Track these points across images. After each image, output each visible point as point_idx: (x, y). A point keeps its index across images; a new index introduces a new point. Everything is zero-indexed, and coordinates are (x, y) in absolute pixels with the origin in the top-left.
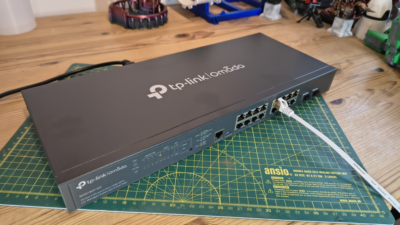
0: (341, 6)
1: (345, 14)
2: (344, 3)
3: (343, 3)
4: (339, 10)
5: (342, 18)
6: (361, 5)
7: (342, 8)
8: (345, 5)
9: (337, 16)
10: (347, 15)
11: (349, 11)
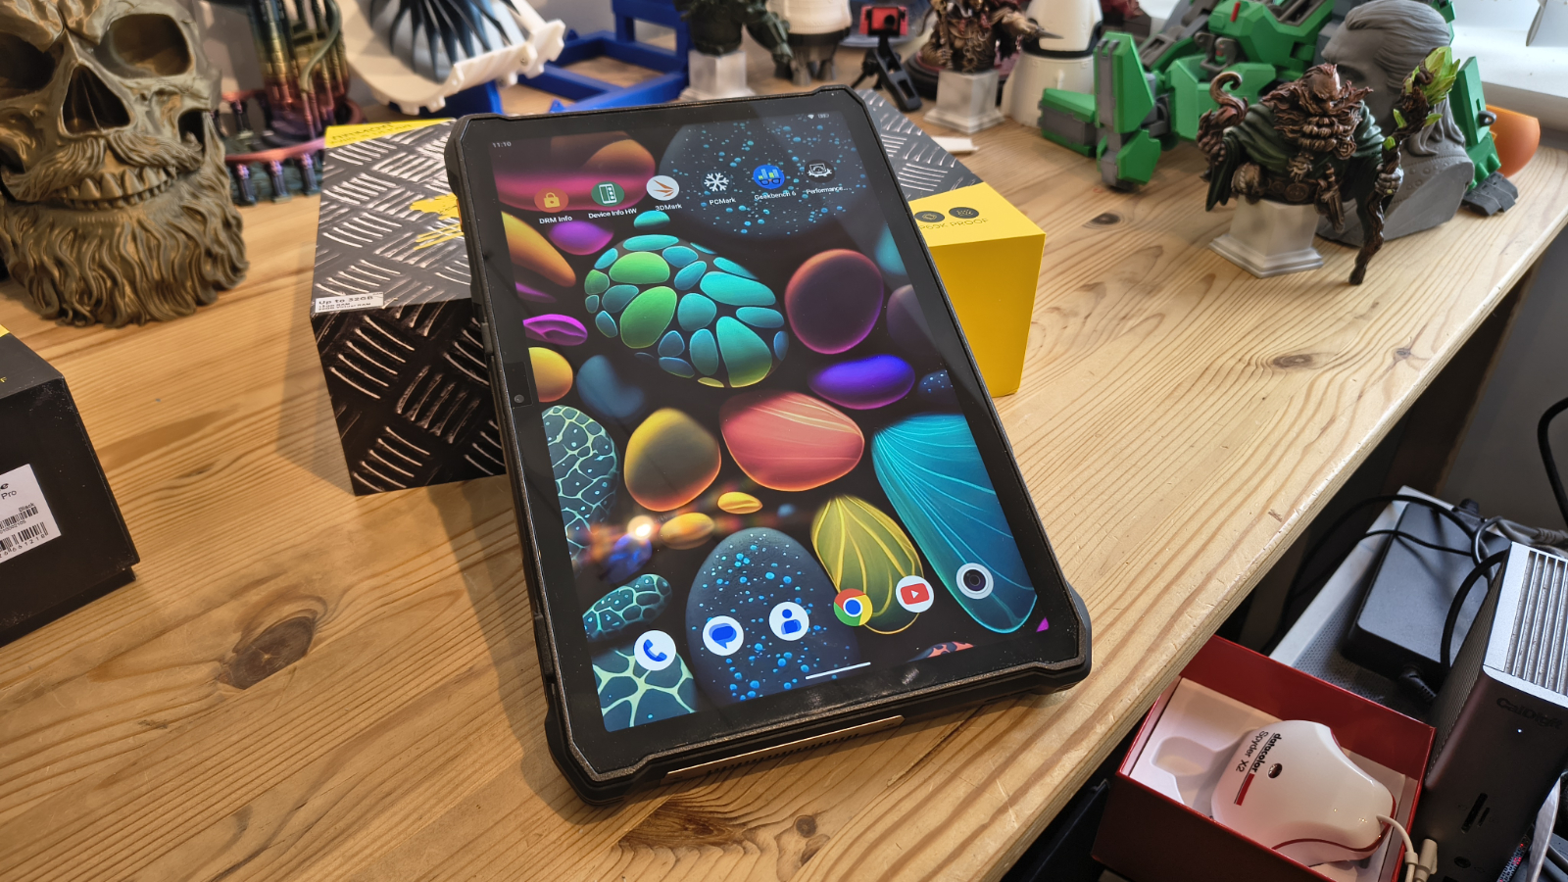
0: (950, 33)
1: (969, 55)
2: (958, 23)
3: (954, 21)
4: (948, 46)
5: (965, 69)
6: (1013, 19)
7: (956, 37)
8: (962, 26)
9: (944, 65)
10: (973, 57)
11: (979, 46)
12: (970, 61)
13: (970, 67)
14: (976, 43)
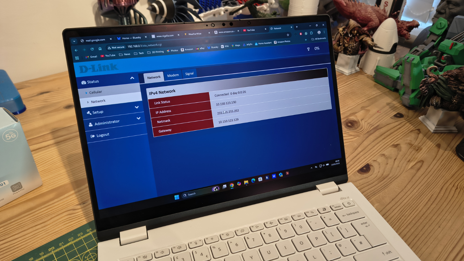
0: (344, 41)
1: (349, 49)
3: (346, 37)
4: (342, 46)
5: (347, 54)
7: (346, 43)
8: (348, 40)
9: (340, 52)
10: (351, 50)
11: (354, 47)
12: (350, 51)
13: (349, 53)
14: (353, 46)
